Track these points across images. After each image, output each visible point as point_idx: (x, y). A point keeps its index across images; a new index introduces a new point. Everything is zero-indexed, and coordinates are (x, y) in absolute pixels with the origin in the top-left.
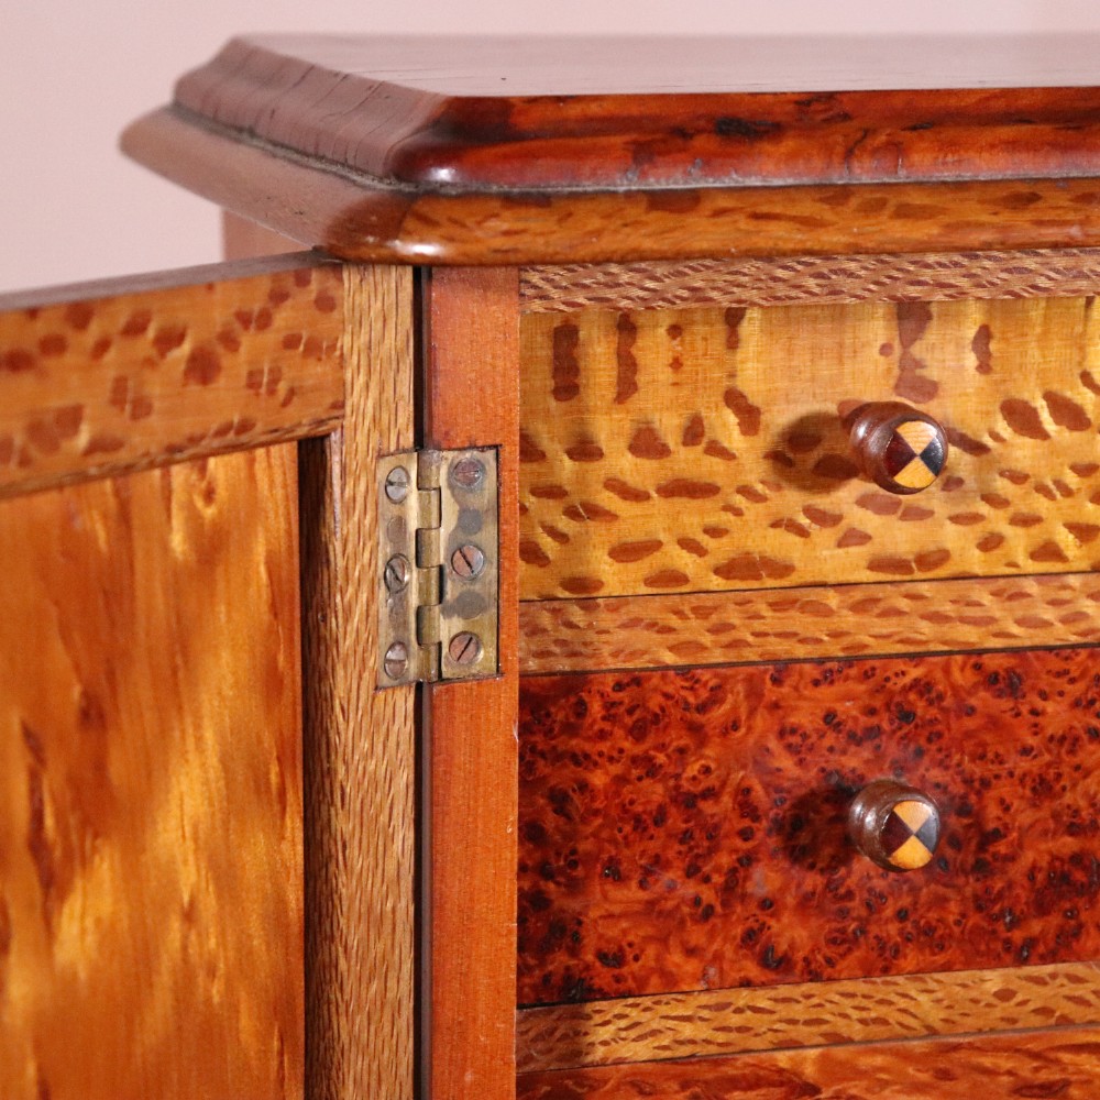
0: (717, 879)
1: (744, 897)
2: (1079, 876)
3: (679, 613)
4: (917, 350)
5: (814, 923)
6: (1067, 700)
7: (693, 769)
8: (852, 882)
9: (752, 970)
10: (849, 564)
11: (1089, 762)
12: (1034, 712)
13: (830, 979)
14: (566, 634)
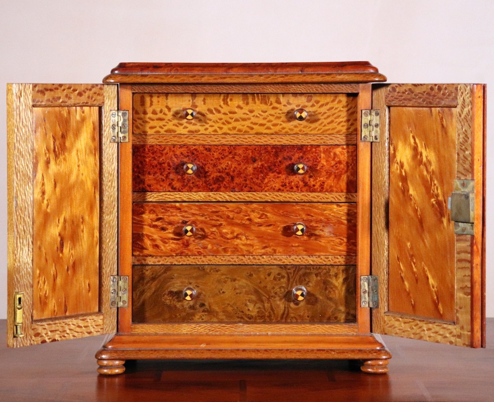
0: (165, 176)
1: (169, 179)
2: (220, 179)
3: (159, 137)
4: (194, 101)
5: (180, 183)
6: (218, 153)
7: (161, 159)
8: (185, 177)
9: (171, 190)
10: (185, 131)
11: (222, 162)
12: (213, 154)
13: (182, 192)
14: (143, 139)
